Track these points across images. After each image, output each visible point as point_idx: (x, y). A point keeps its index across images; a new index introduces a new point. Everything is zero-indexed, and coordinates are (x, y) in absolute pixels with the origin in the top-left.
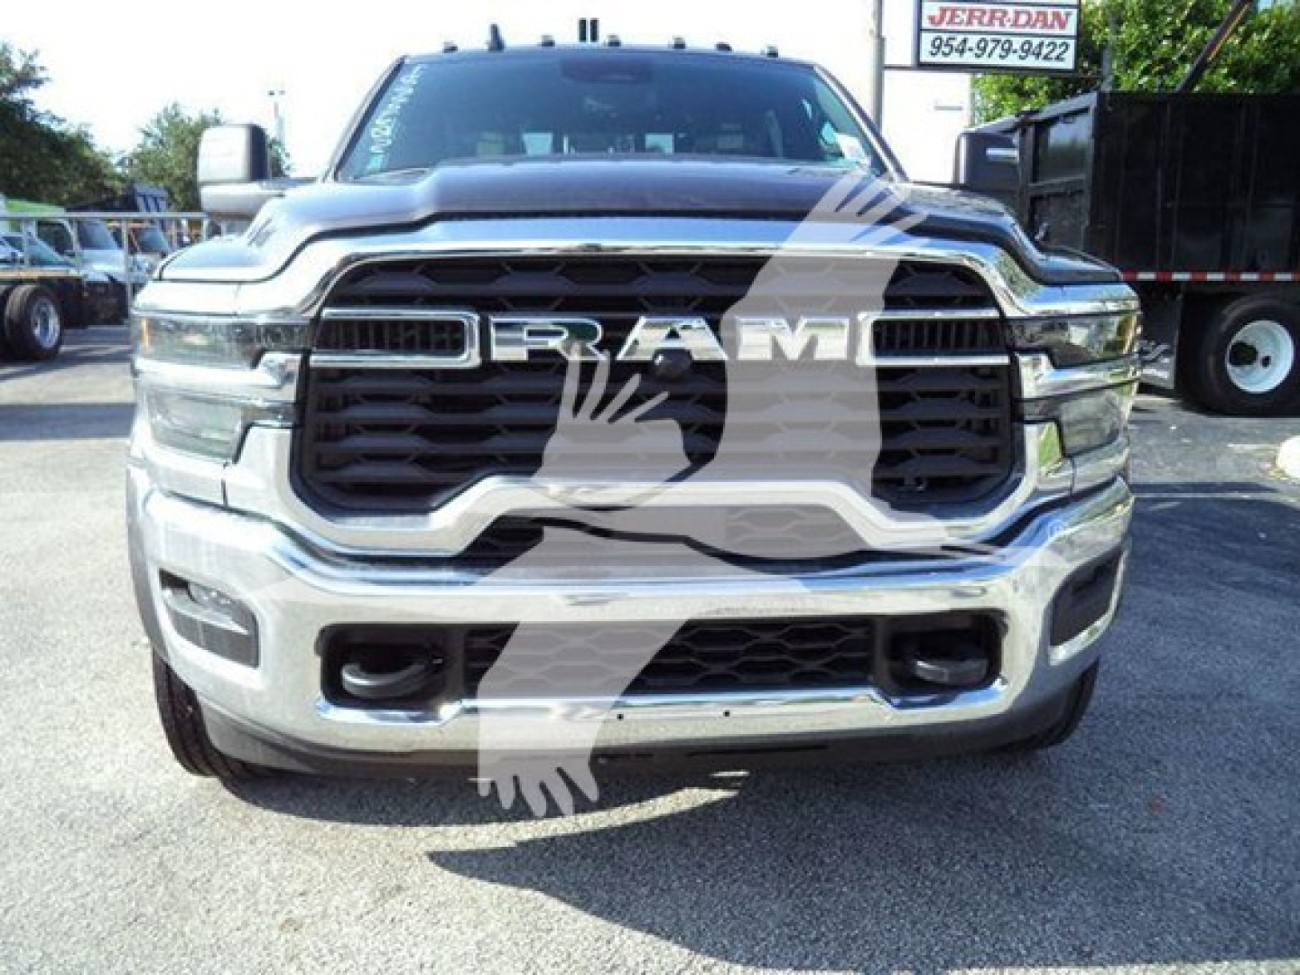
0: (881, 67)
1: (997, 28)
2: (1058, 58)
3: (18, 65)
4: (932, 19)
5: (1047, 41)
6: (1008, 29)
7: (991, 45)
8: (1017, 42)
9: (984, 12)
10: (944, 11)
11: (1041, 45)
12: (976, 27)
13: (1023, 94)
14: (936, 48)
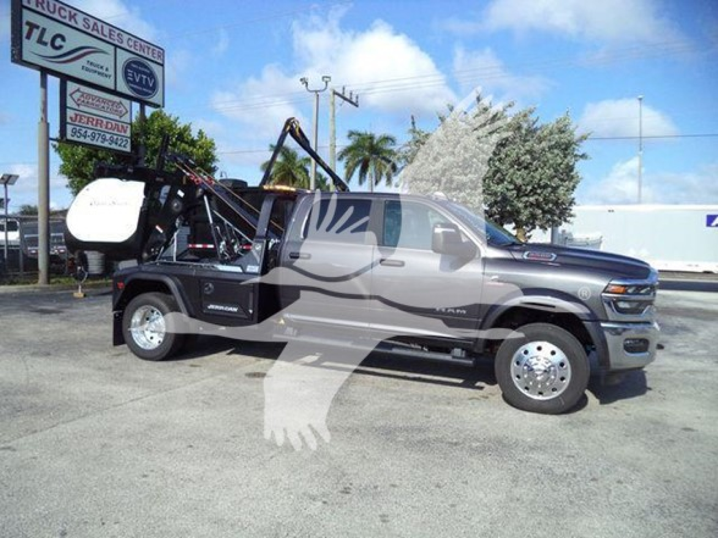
0: (48, 139)
1: (99, 128)
2: (124, 146)
4: (71, 118)
5: (119, 138)
6: (104, 129)
7: (97, 136)
9: (93, 119)
10: (76, 115)
11: (117, 139)
12: (90, 125)
14: (74, 133)
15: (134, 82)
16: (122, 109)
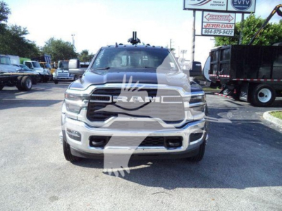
0: (195, 35)
2: (231, 34)
3: (22, 30)
4: (205, 26)
6: (220, 28)
7: (217, 31)
8: (222, 31)
9: (215, 25)
10: (207, 24)
11: (227, 31)
12: (214, 28)
13: (224, 40)
14: (206, 32)
15: (238, 4)
16: (230, 18)
